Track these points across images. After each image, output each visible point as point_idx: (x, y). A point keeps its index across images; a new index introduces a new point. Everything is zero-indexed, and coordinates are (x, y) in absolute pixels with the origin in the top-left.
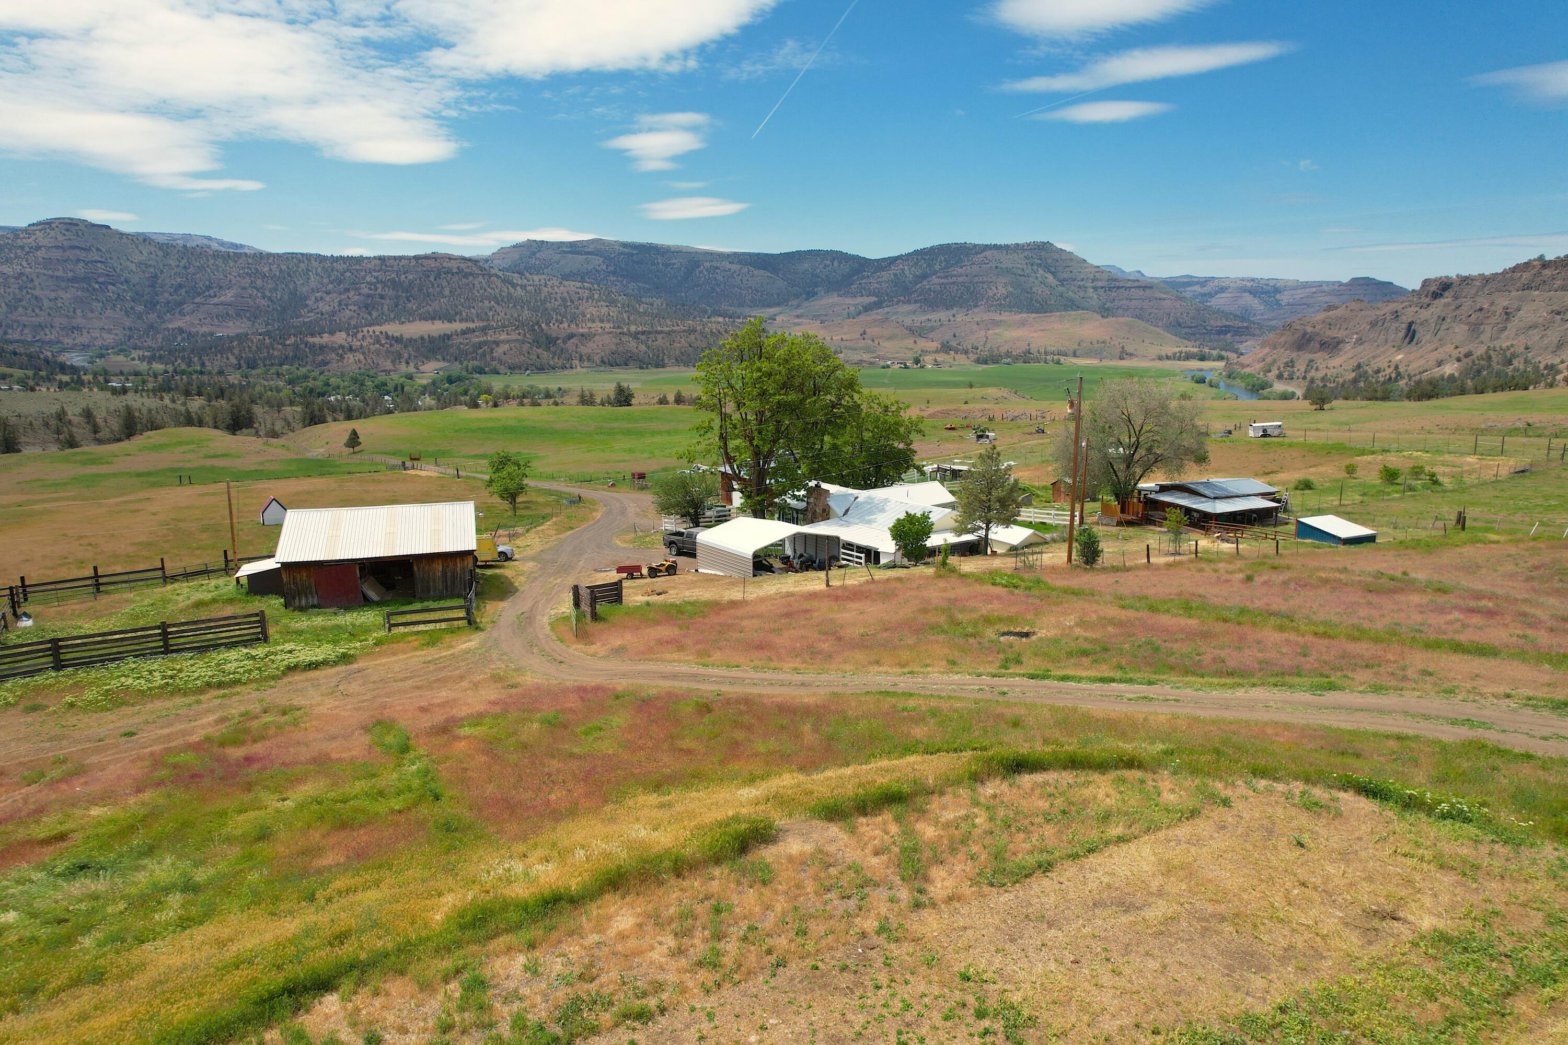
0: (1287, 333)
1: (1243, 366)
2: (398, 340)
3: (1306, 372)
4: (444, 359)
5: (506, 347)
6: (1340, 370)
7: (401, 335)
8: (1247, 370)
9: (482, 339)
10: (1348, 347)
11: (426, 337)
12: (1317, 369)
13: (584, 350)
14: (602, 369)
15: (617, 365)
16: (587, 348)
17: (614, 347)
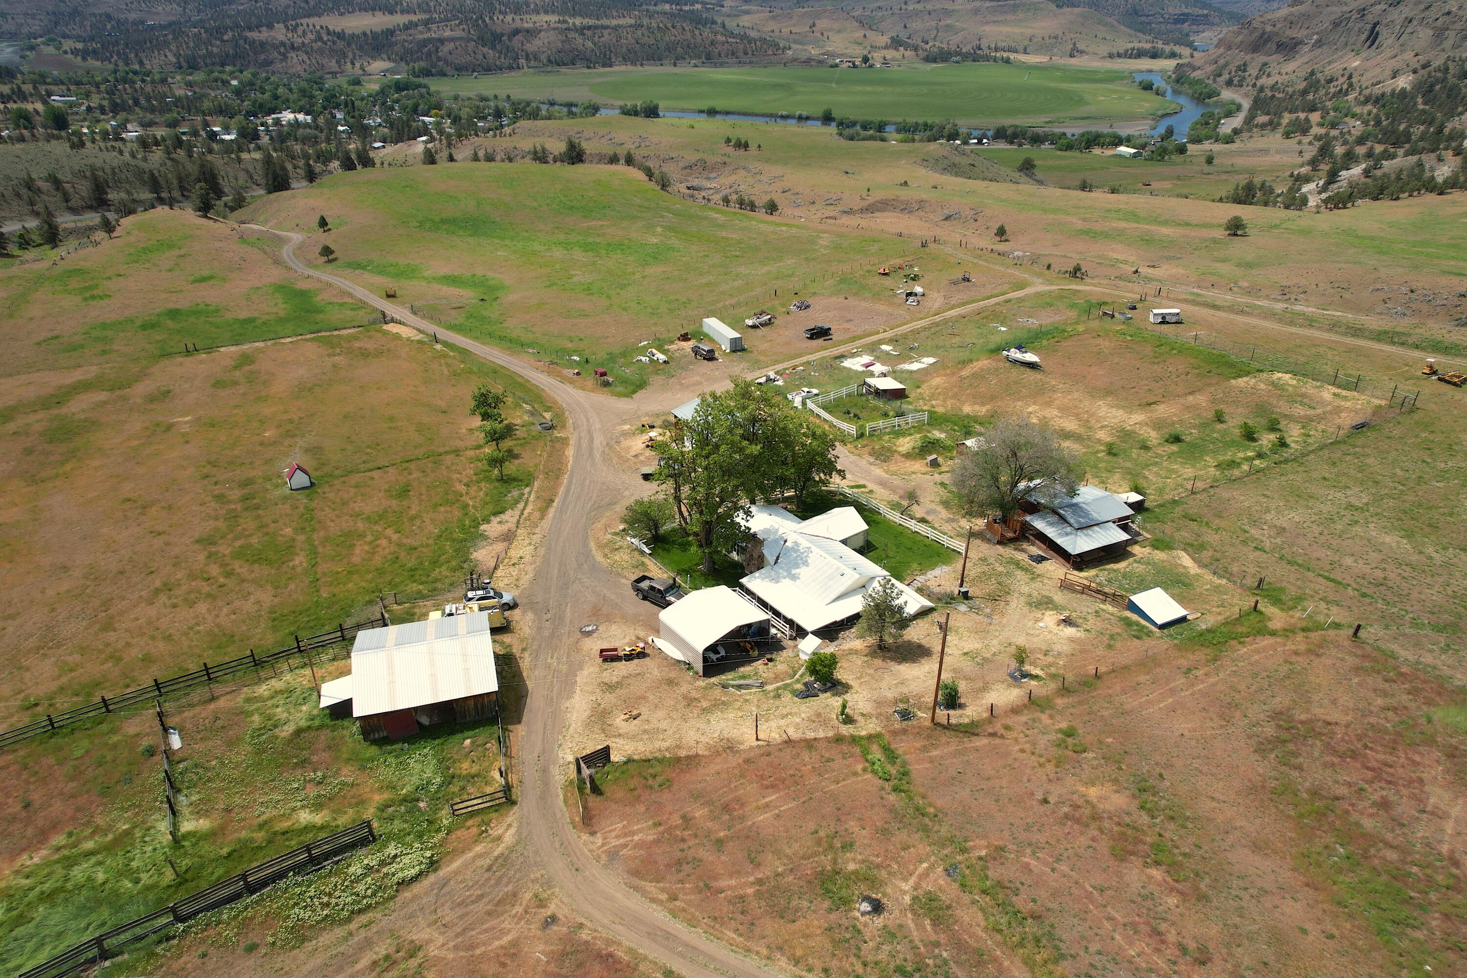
0: (1245, 31)
1: (1194, 69)
2: (340, 36)
3: (1257, 78)
4: (389, 59)
5: (450, 46)
6: (1293, 77)
7: (343, 30)
8: (1197, 74)
9: (426, 36)
10: (1306, 49)
11: (368, 32)
12: (1269, 75)
13: (530, 47)
14: (549, 69)
15: (564, 64)
16: (533, 46)
17: (560, 45)
